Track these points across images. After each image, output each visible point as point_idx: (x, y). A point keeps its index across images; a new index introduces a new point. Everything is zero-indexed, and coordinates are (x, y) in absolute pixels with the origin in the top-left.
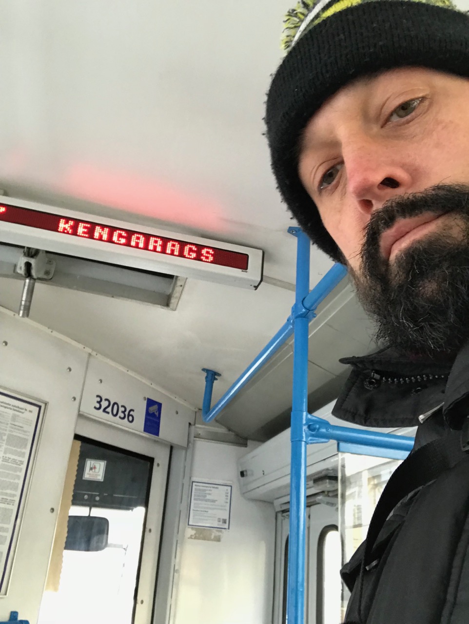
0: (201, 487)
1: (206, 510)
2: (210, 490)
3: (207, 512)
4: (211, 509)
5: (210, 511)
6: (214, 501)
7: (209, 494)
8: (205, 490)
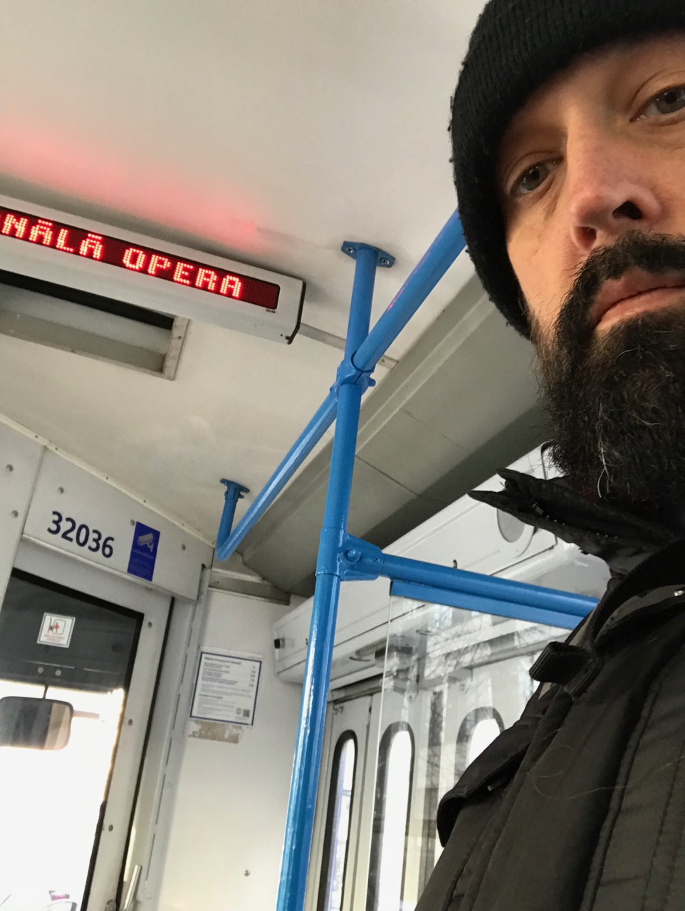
0: (216, 661)
1: (220, 696)
2: (228, 667)
3: (221, 698)
4: (227, 694)
5: (225, 698)
6: (232, 683)
7: (227, 672)
8: (220, 666)
